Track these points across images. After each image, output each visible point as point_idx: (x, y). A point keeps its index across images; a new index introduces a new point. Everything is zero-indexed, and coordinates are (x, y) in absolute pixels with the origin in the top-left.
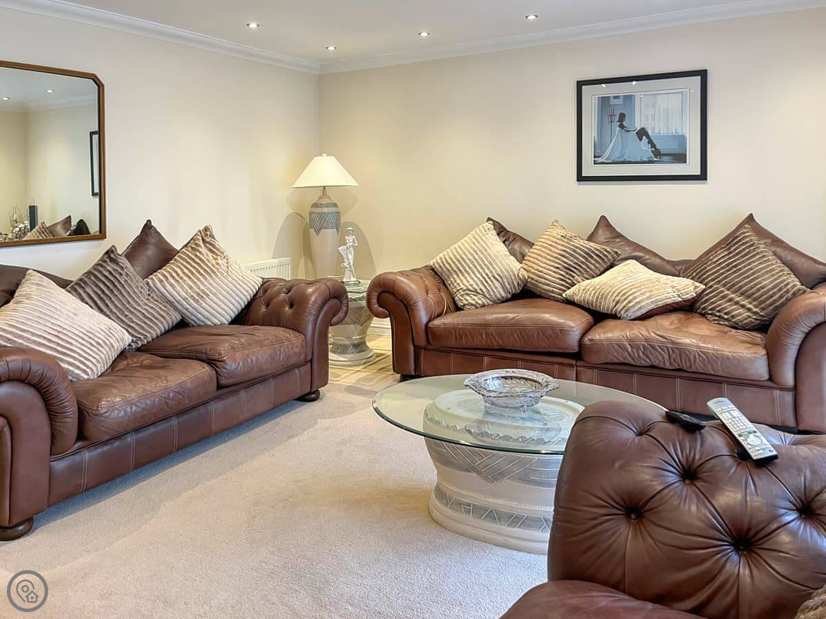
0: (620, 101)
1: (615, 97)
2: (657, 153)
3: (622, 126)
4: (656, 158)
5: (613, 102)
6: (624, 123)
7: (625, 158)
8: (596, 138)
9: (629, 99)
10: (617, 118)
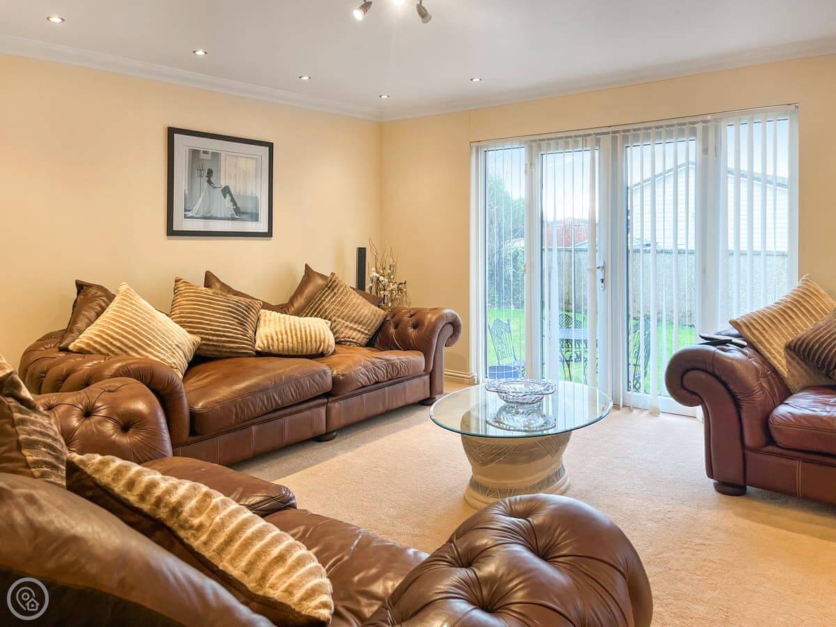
0: (208, 157)
1: (205, 152)
2: (237, 211)
3: (209, 182)
4: (237, 215)
5: (202, 156)
6: (211, 179)
7: (212, 213)
8: (187, 192)
9: (216, 155)
10: (206, 174)
